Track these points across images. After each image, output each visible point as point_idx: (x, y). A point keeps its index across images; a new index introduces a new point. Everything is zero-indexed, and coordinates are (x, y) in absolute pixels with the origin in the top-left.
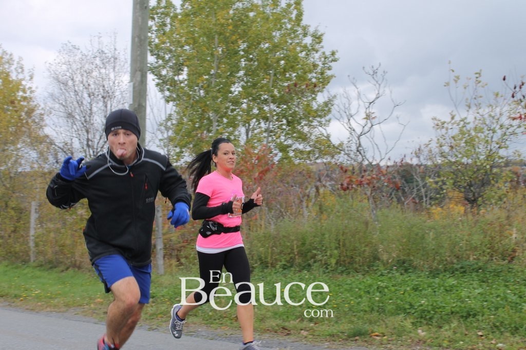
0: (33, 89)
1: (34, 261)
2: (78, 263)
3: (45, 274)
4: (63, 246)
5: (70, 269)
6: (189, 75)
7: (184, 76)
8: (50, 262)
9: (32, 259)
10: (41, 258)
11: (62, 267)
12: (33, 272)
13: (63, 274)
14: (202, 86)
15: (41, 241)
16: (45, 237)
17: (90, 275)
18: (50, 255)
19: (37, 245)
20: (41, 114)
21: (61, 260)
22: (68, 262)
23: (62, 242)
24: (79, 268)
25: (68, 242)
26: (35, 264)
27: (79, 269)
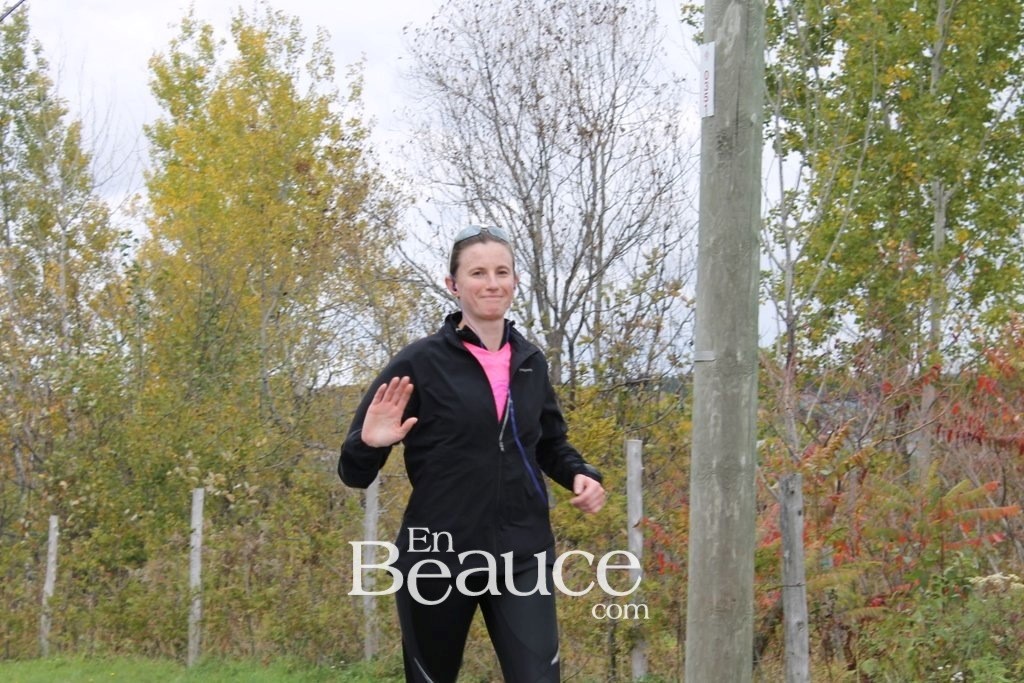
0: (364, 125)
1: (375, 657)
6: (850, 63)
7: (832, 67)
9: (369, 652)
14: (897, 99)
20: (387, 205)
26: (379, 668)
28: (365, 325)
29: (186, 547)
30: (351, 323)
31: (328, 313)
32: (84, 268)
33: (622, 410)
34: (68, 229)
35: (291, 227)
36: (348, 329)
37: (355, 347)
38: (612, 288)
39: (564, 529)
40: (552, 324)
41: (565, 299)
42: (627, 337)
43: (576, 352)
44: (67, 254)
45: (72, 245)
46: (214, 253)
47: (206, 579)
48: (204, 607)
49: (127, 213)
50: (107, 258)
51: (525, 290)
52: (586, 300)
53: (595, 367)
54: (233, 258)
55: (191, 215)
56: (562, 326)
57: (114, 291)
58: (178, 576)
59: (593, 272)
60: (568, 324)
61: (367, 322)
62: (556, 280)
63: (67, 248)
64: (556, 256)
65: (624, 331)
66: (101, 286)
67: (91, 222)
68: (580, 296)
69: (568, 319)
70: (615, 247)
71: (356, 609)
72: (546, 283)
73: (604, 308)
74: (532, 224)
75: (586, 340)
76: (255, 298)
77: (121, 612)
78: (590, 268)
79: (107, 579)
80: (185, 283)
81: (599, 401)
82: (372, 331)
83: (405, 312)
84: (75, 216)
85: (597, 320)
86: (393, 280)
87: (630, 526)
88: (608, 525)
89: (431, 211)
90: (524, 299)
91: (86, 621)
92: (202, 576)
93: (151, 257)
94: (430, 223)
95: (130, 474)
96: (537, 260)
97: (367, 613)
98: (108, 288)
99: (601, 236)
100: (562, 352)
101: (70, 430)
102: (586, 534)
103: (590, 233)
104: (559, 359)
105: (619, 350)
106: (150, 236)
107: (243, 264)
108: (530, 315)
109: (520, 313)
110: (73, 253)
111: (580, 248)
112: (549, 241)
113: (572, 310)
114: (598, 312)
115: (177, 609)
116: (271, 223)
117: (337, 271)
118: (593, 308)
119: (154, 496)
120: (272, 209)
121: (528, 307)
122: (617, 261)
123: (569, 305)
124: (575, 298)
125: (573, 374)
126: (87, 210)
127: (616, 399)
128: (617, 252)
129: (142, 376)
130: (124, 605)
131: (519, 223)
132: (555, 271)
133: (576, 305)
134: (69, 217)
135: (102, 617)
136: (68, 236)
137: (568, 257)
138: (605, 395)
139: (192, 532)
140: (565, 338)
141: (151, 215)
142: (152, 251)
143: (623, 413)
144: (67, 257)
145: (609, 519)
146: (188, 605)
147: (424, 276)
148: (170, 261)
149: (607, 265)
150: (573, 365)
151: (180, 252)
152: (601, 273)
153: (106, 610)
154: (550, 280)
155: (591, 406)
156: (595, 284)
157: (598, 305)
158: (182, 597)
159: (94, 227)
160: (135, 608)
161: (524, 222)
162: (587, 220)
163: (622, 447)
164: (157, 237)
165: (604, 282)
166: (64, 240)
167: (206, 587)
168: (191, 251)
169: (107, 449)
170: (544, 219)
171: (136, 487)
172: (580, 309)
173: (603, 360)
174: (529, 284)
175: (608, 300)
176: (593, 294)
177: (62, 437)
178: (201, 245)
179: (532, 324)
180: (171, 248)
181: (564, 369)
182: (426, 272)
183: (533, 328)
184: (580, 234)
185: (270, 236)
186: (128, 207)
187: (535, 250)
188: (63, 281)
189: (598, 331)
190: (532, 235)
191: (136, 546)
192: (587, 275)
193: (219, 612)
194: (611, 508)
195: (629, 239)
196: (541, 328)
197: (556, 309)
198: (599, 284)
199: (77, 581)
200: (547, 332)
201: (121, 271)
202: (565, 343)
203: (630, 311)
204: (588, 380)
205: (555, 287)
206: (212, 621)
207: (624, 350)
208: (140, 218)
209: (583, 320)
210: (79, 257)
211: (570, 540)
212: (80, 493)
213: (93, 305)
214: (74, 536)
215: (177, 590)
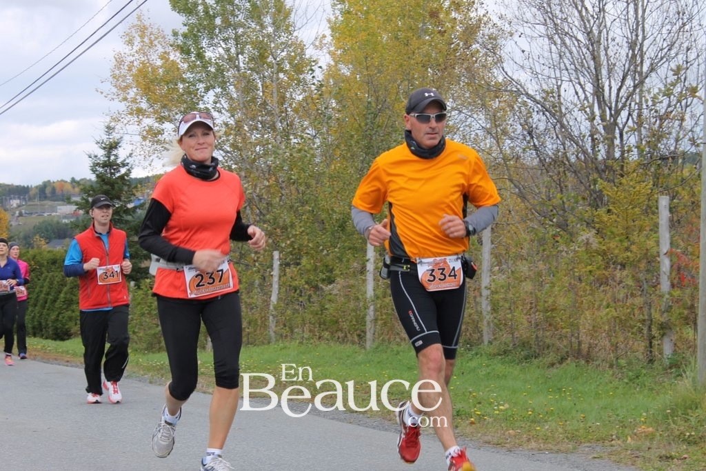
1: (490, 343)
2: (585, 347)
3: (515, 370)
4: (553, 310)
5: (569, 361)
8: (524, 344)
9: (486, 339)
10: (506, 337)
11: (551, 357)
12: (488, 366)
13: (554, 371)
15: (505, 300)
16: (513, 291)
17: (613, 375)
18: (523, 332)
19: (495, 310)
20: (493, 38)
21: (548, 341)
22: (563, 345)
23: (551, 300)
24: (588, 358)
25: (562, 301)
26: (493, 349)
27: (587, 362)
28: (479, 121)
29: (363, 270)
30: (469, 120)
31: (453, 113)
32: (289, 85)
33: (657, 177)
34: (278, 59)
35: (428, 55)
36: (467, 123)
37: (472, 136)
38: (649, 92)
39: (616, 257)
40: (608, 118)
41: (617, 102)
42: (660, 126)
43: (625, 137)
44: (278, 75)
45: (281, 70)
46: (376, 74)
47: (377, 292)
48: (376, 310)
49: (316, 47)
50: (304, 78)
51: (588, 95)
52: (631, 101)
53: (637, 147)
54: (388, 77)
55: (359, 48)
56: (615, 120)
57: (309, 101)
58: (358, 290)
59: (636, 82)
60: (619, 118)
61: (480, 119)
62: (611, 88)
63: (277, 73)
64: (610, 71)
65: (658, 122)
66: (301, 98)
67: (293, 54)
68: (627, 99)
69: (620, 114)
70: (652, 64)
71: (477, 311)
72: (603, 91)
73: (644, 106)
74: (594, 51)
75: (633, 130)
76: (403, 104)
77: (322, 314)
78: (634, 79)
79: (312, 292)
80: (357, 94)
81: (641, 171)
82: (484, 125)
83: (507, 112)
84: (283, 51)
85: (639, 115)
86: (497, 91)
87: (661, 254)
88: (646, 254)
89: (523, 43)
90: (588, 102)
91: (299, 320)
92: (374, 290)
93: (333, 78)
94: (523, 51)
95: (323, 223)
96: (597, 76)
97: (484, 313)
98: (305, 99)
99: (642, 57)
100: (615, 138)
101: (283, 195)
102: (632, 259)
103: (634, 56)
104: (613, 143)
105: (654, 135)
106: (332, 63)
107: (396, 81)
108: (593, 113)
109: (586, 112)
110: (281, 75)
111: (627, 66)
112: (605, 62)
113: (622, 109)
114: (640, 109)
115: (358, 312)
116: (414, 53)
117: (459, 84)
118: (637, 107)
119: (339, 238)
120: (414, 43)
121: (591, 107)
122: (653, 74)
123: (620, 105)
124: (624, 100)
125: (623, 152)
126: (290, 46)
127: (652, 169)
128: (652, 69)
129: (329, 158)
130: (323, 309)
131: (585, 50)
132: (610, 82)
133: (624, 105)
134: (279, 52)
135: (308, 316)
136: (277, 64)
137: (619, 73)
138: (645, 166)
139: (367, 261)
140: (617, 128)
141: (332, 49)
142: (332, 73)
143: (658, 179)
144: (278, 79)
145: (647, 250)
146: (365, 309)
147: (519, 87)
148: (346, 80)
149: (647, 77)
150: (622, 146)
151: (352, 73)
152: (642, 82)
153: (312, 312)
154: (607, 88)
155: (635, 174)
156: (638, 90)
157: (640, 104)
158: (361, 304)
159: (295, 58)
160: (331, 311)
161: (588, 49)
162: (632, 45)
163: (657, 201)
164: (336, 63)
165: (644, 89)
166: (276, 67)
167: (377, 297)
168: (361, 72)
169: (308, 208)
170: (602, 46)
171: (327, 232)
172: (627, 108)
173: (644, 142)
174: (592, 92)
175: (647, 101)
176: (637, 97)
177: (278, 199)
178: (367, 68)
179: (594, 119)
180: (345, 71)
181: (616, 149)
182: (521, 85)
183: (595, 121)
184: (627, 56)
185: (412, 62)
186: (317, 43)
187: (595, 68)
188: (275, 95)
189: (640, 124)
190: (594, 59)
191: (328, 272)
192: (632, 84)
193: (386, 314)
194: (648, 242)
195: (662, 58)
196: (600, 122)
197: (610, 109)
198: (641, 90)
199: (292, 293)
200: (605, 123)
201: (313, 87)
202: (617, 131)
203: (662, 108)
204: (634, 156)
205: (610, 93)
206: (382, 319)
207: (658, 136)
208: (325, 51)
209: (630, 115)
210: (286, 78)
211: (621, 265)
212: (290, 236)
213: (296, 111)
214: (288, 265)
215: (358, 299)
